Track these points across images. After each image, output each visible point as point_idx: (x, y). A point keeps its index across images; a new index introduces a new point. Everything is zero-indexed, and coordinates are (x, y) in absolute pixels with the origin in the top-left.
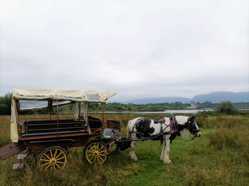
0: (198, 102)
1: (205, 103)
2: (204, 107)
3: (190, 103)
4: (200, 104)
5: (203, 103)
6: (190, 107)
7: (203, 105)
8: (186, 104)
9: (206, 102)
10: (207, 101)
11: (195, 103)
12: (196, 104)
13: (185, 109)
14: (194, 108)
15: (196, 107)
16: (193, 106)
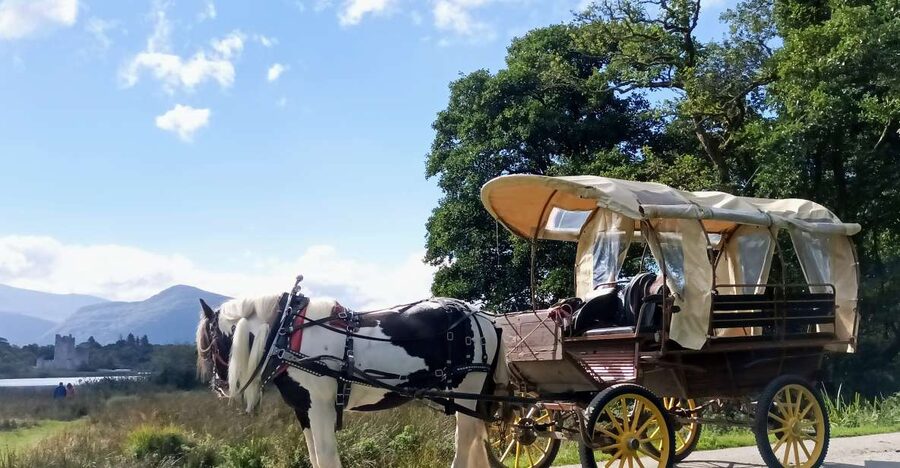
0: (91, 339)
1: (121, 343)
2: (116, 361)
3: (53, 342)
4: (98, 346)
5: (113, 342)
6: (48, 364)
7: (111, 354)
8: (32, 348)
9: (125, 338)
10: (131, 336)
11: (77, 343)
12: (80, 349)
13: (27, 371)
14: (68, 365)
15: (78, 363)
16: (62, 357)
